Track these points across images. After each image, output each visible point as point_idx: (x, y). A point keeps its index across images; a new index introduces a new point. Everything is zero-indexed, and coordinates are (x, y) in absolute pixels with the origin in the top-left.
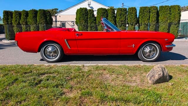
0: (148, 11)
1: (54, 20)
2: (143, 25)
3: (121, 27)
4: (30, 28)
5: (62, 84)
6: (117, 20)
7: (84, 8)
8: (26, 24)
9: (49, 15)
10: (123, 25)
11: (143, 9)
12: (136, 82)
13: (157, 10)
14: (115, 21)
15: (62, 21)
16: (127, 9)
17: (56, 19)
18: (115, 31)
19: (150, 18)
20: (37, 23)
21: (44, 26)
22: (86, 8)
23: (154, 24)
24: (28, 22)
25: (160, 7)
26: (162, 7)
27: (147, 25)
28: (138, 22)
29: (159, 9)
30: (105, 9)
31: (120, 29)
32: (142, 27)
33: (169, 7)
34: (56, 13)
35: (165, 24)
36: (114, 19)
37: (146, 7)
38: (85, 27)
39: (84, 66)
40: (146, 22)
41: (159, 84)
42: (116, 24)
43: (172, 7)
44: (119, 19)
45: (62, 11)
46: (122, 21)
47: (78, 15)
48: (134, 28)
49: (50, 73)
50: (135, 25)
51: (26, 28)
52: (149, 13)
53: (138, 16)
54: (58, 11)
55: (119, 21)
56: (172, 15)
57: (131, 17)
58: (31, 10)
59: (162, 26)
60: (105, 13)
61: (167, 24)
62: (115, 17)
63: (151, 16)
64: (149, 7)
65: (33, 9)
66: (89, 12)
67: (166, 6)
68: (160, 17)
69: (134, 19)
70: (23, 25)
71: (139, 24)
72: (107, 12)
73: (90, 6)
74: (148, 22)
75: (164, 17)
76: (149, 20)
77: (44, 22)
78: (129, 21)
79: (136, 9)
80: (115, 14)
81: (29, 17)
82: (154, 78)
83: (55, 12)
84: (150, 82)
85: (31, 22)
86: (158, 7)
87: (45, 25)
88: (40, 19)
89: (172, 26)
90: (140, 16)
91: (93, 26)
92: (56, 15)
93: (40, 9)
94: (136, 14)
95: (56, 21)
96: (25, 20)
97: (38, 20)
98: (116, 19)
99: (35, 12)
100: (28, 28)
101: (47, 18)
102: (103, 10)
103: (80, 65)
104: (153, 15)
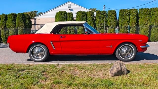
0: (128, 14)
1: (33, 23)
2: (123, 28)
3: (100, 29)
4: (9, 31)
5: (39, 76)
6: (97, 23)
7: (63, 11)
8: (5, 28)
9: (28, 19)
10: (102, 27)
11: (123, 12)
12: (100, 75)
13: (137, 13)
14: (95, 24)
15: (41, 24)
16: (106, 12)
17: (35, 22)
18: (94, 33)
19: (130, 21)
20: (16, 27)
21: (23, 30)
22: (65, 11)
23: (135, 27)
24: (7, 26)
25: (140, 9)
26: (141, 10)
27: (127, 27)
28: (118, 25)
29: (138, 12)
30: (84, 13)
31: (99, 32)
32: (122, 30)
33: (148, 9)
34: (35, 16)
35: (145, 26)
36: (93, 22)
37: (126, 10)
38: (64, 30)
39: (58, 64)
40: (126, 24)
41: (118, 76)
42: (95, 27)
43: (152, 9)
44: (99, 22)
45: (42, 13)
46: (102, 24)
47: (57, 19)
48: (115, 31)
49: (29, 69)
50: (115, 28)
51: (5, 31)
52: (129, 16)
53: (118, 19)
54: (38, 13)
55: (98, 24)
56: (152, 17)
57: (111, 20)
58: (10, 14)
59: (143, 28)
60: (84, 16)
61: (148, 26)
62: (95, 20)
63: (131, 19)
64: (129, 9)
65: (12, 13)
66: (68, 15)
67: (146, 9)
68: (140, 20)
69: (114, 21)
70: (2, 28)
71: (119, 27)
72: (86, 15)
73: (70, 8)
74: (128, 25)
75: (144, 20)
76: (129, 23)
77: (23, 25)
78: (109, 24)
79: (115, 12)
80: (94, 17)
81: (8, 21)
82: (113, 71)
83: (34, 14)
84: (110, 74)
85: (10, 25)
86: (138, 10)
87: (24, 28)
88: (19, 22)
89: (152, 28)
90: (120, 18)
91: (72, 29)
92: (35, 18)
93: (19, 13)
94: (116, 17)
95: (35, 25)
96: (4, 23)
97: (17, 24)
98: (96, 21)
99: (14, 16)
100: (7, 32)
101: (26, 21)
102: (83, 13)
103: (55, 64)
104: (133, 18)
